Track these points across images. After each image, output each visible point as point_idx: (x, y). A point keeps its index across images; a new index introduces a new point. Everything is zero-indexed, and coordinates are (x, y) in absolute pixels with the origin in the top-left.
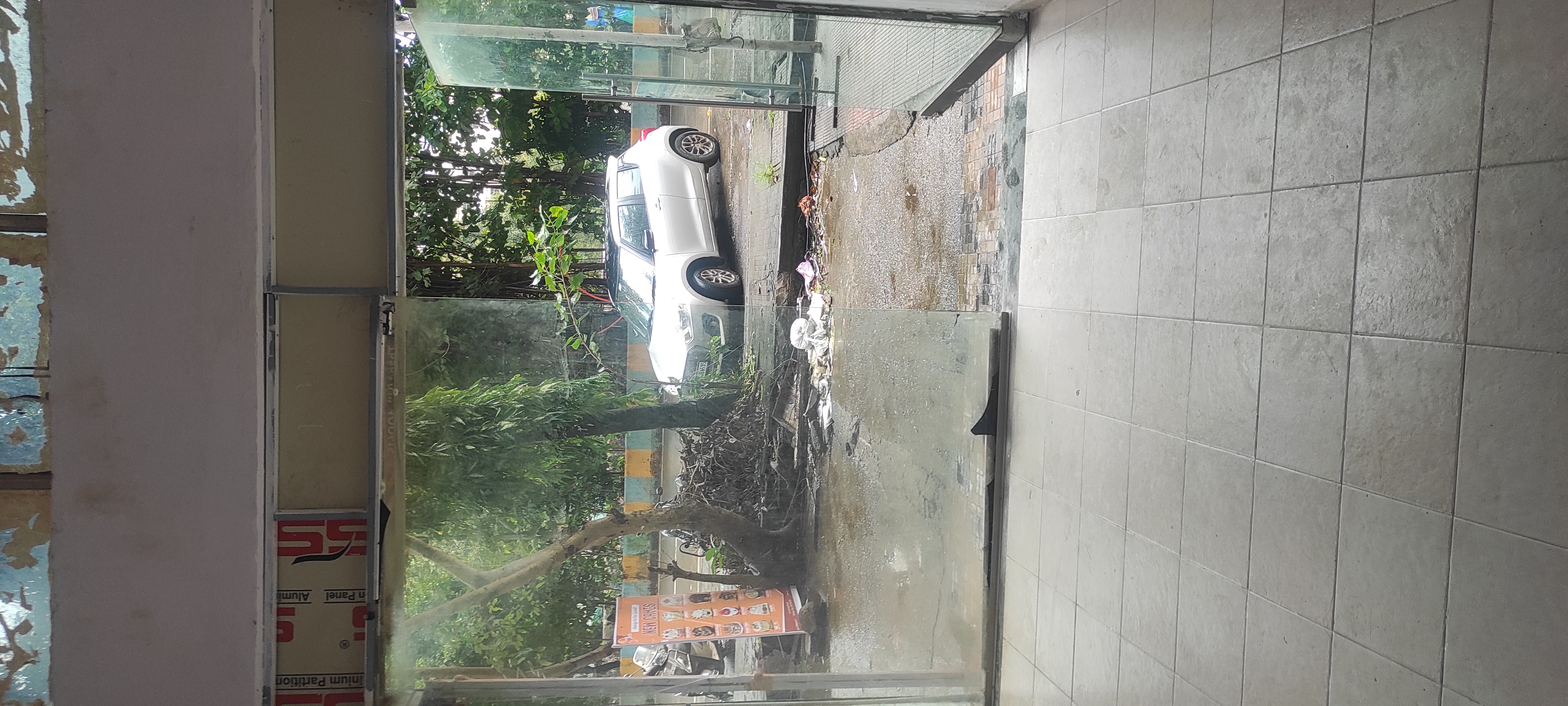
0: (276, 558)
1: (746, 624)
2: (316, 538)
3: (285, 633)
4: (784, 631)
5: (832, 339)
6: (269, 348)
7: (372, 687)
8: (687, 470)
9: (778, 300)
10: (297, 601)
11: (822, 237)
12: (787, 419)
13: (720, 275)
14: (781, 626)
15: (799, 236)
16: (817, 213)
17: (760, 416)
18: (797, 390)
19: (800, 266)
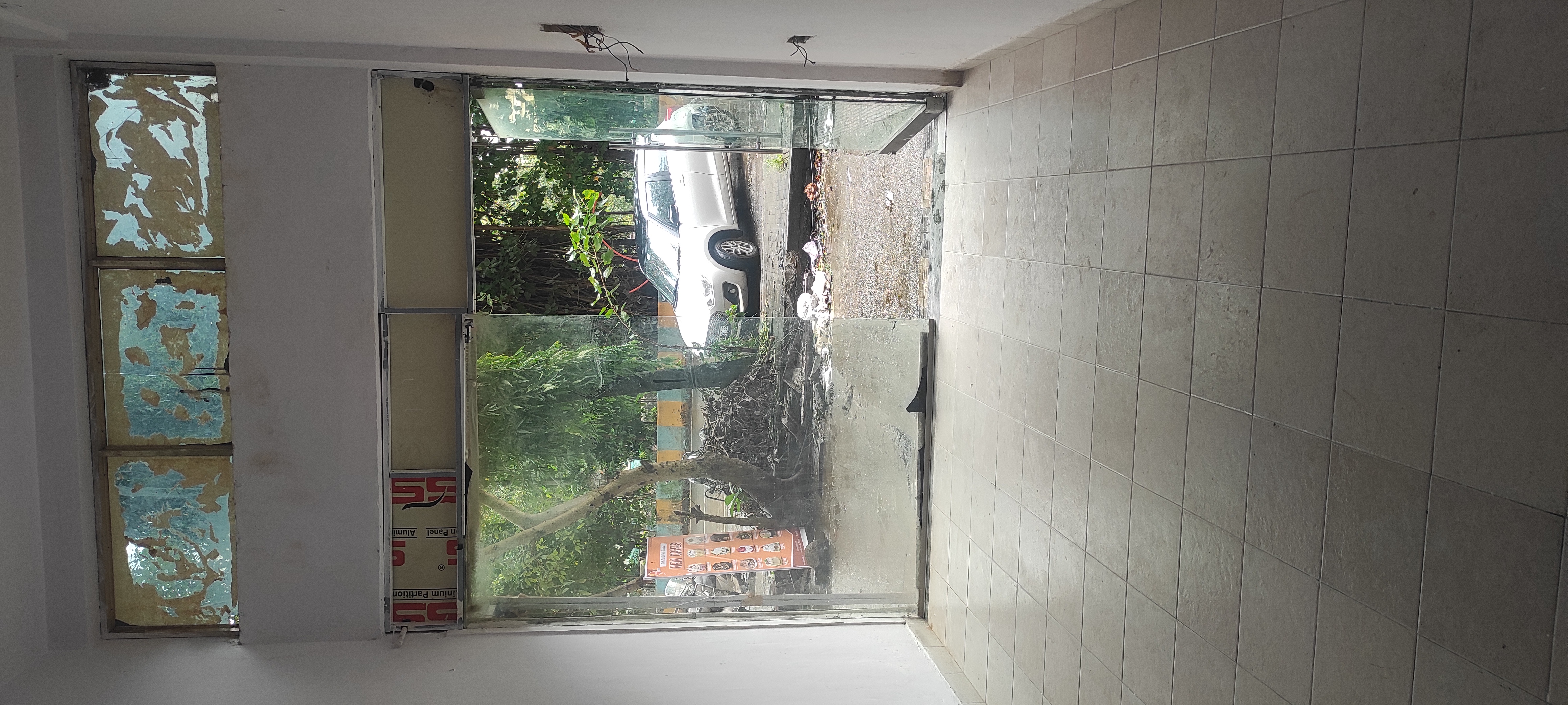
0: (391, 504)
1: (759, 560)
2: (419, 491)
3: (398, 559)
4: (792, 566)
5: (832, 312)
6: (384, 354)
7: (462, 598)
8: (709, 425)
9: (787, 275)
10: (407, 536)
11: (824, 221)
12: (795, 381)
13: (739, 247)
14: (790, 562)
15: (806, 219)
16: (820, 198)
17: (773, 378)
18: (803, 357)
19: (806, 246)
